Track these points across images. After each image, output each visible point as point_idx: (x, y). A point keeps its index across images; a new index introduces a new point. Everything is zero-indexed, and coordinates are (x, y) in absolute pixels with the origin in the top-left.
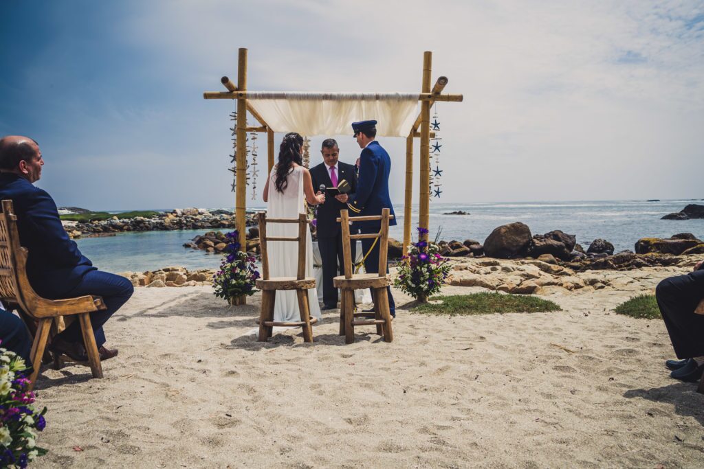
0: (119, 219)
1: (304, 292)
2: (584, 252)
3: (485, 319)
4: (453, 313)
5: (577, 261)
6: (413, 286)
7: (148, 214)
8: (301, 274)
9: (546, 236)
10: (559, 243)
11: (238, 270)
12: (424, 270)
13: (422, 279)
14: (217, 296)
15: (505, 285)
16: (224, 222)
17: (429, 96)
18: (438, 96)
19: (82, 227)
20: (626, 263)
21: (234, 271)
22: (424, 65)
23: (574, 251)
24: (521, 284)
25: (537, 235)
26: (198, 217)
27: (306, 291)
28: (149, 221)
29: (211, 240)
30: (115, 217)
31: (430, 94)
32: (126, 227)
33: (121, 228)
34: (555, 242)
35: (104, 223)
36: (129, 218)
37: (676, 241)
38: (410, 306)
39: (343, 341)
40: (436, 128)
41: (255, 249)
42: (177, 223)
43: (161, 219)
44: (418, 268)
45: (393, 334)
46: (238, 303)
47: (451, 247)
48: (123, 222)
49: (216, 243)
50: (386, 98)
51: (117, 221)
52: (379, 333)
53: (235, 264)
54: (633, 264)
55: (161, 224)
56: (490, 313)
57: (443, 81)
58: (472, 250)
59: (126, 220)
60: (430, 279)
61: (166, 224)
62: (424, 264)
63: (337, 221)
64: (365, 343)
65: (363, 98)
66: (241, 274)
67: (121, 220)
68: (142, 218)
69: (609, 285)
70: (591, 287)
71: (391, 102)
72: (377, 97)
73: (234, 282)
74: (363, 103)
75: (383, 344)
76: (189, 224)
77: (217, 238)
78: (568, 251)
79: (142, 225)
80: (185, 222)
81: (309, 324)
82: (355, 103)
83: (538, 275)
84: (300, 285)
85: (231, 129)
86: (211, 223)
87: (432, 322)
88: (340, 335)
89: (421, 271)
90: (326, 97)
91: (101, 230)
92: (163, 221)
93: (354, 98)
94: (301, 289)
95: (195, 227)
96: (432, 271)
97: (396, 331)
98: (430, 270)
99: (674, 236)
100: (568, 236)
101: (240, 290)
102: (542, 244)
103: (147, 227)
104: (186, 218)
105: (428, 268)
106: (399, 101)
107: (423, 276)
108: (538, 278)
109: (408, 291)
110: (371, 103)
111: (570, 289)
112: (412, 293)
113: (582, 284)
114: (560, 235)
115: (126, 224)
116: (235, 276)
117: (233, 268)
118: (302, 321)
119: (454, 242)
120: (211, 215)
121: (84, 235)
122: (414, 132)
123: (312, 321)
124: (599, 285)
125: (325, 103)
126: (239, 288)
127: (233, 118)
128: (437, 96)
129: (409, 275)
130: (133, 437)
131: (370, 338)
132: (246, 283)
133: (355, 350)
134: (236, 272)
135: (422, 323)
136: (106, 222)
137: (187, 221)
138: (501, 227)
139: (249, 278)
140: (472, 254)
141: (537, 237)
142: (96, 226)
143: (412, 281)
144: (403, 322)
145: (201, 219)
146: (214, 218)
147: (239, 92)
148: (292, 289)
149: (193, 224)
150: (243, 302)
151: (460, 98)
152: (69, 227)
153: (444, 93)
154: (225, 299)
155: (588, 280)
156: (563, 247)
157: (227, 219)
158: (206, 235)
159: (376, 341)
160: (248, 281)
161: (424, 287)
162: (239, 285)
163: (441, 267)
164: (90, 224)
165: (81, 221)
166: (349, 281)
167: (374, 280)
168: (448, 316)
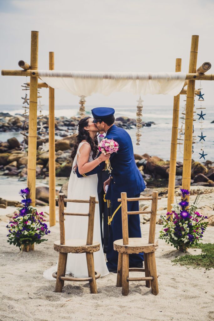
1: (91, 254)
6: (176, 239)
8: (89, 241)
11: (29, 223)
12: (185, 226)
13: (183, 233)
14: (11, 243)
17: (195, 77)
18: (202, 76)
21: (26, 223)
22: (192, 48)
27: (92, 253)
31: (196, 74)
38: (172, 255)
39: (120, 292)
40: (201, 99)
41: (15, 163)
44: (180, 223)
45: (159, 287)
46: (28, 250)
50: (158, 78)
52: (147, 285)
53: (26, 217)
57: (207, 66)
60: (190, 234)
62: (185, 221)
63: (118, 201)
65: (138, 78)
66: (32, 226)
71: (162, 81)
72: (150, 78)
73: (26, 233)
74: (138, 81)
75: (151, 297)
81: (94, 279)
82: (130, 82)
84: (89, 249)
85: (22, 98)
87: (190, 276)
88: (117, 286)
89: (183, 227)
90: (106, 77)
93: (130, 78)
94: (88, 252)
96: (192, 226)
98: (190, 226)
101: (31, 239)
105: (188, 224)
106: (168, 81)
107: (184, 230)
109: (171, 242)
110: (145, 81)
112: (175, 245)
116: (26, 227)
117: (25, 221)
123: (97, 276)
125: (104, 80)
126: (29, 237)
127: (25, 88)
129: (173, 230)
131: (140, 290)
132: (36, 234)
134: (28, 224)
135: (182, 276)
139: (38, 229)
143: (175, 234)
144: (167, 274)
147: (33, 71)
148: (83, 252)
150: (32, 249)
153: (208, 73)
154: (17, 246)
159: (146, 294)
160: (38, 232)
161: (185, 240)
162: (30, 236)
163: (199, 223)
166: (126, 247)
167: (145, 247)
168: (204, 269)
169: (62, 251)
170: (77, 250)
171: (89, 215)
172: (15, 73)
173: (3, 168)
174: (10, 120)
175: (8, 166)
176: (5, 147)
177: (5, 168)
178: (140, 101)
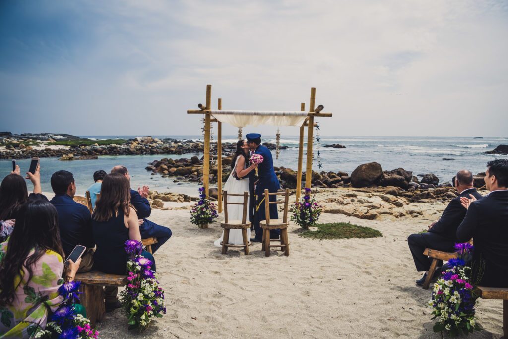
0: (99, 145)
2: (418, 182)
3: (339, 242)
4: (321, 238)
5: (411, 191)
6: (301, 220)
7: (119, 143)
8: (244, 222)
9: (393, 172)
10: (401, 177)
11: (205, 210)
12: (307, 212)
13: (306, 217)
14: (193, 223)
15: (357, 213)
16: (172, 149)
17: (313, 114)
19: (74, 151)
20: (442, 195)
22: (311, 96)
23: (412, 182)
24: (367, 212)
25: (386, 171)
26: (154, 145)
28: (119, 148)
29: (165, 165)
30: (96, 144)
31: (314, 112)
32: (104, 152)
33: (101, 153)
34: (398, 176)
35: (89, 148)
36: (106, 145)
37: (480, 177)
38: (299, 231)
39: (264, 254)
40: (318, 129)
41: (196, 173)
42: (139, 150)
43: (128, 146)
44: (304, 211)
46: (204, 228)
47: (329, 176)
48: (102, 148)
49: (169, 167)
50: (290, 115)
51: (98, 147)
52: (282, 250)
53: (203, 206)
54: (446, 195)
55: (128, 149)
56: (342, 238)
57: (321, 107)
58: (343, 179)
59: (104, 146)
60: (310, 217)
61: (132, 150)
62: (308, 209)
63: (263, 195)
64: (276, 257)
65: (276, 114)
66: (206, 212)
67: (101, 147)
68: (115, 145)
69: (421, 215)
70: (410, 216)
71: (292, 116)
72: (284, 114)
73: (203, 216)
74: (276, 117)
75: (284, 257)
76: (147, 150)
77: (169, 163)
78: (407, 183)
79: (115, 150)
80: (144, 148)
81: (247, 246)
82: (271, 117)
83: (378, 206)
84: (244, 227)
86: (163, 150)
87: (310, 244)
88: (262, 251)
89: (306, 213)
90: (255, 114)
91: (87, 153)
92: (129, 147)
93: (271, 114)
95: (152, 153)
96: (312, 212)
97: (291, 249)
98: (310, 212)
99: (479, 174)
100: (407, 172)
101: (206, 221)
102: (389, 177)
103: (119, 152)
104: (145, 145)
106: (296, 116)
107: (307, 215)
108: (378, 208)
109: (298, 223)
110: (281, 117)
111: (397, 217)
112: (300, 224)
113: (405, 214)
114: (402, 171)
115: (104, 149)
116: (203, 213)
117: (202, 209)
118: (244, 244)
119: (331, 172)
120: (162, 143)
121: (76, 157)
122: (305, 124)
123: (249, 244)
124: (415, 214)
125: (254, 116)
127: (202, 121)
128: (318, 114)
129: (299, 215)
130: (184, 301)
131: (278, 253)
132: (209, 217)
133: (271, 260)
135: (304, 244)
136: (90, 148)
137: (146, 148)
138: (363, 165)
139: (211, 214)
140: (342, 182)
141: (386, 172)
142: (83, 150)
143: (300, 217)
144: (295, 243)
145: (156, 146)
146: (165, 146)
147: (207, 110)
148: (239, 228)
149: (151, 150)
150: (206, 227)
151: (330, 115)
152: (64, 150)
153: (322, 112)
154: (197, 225)
155: (409, 211)
156: (404, 180)
157: (174, 147)
158: (162, 160)
159: (281, 256)
160: (210, 216)
161: (307, 221)
162: (205, 218)
163: (317, 210)
164: (79, 149)
165: (72, 146)
166: (268, 225)
167: (281, 225)
168: (319, 240)
169: (226, 228)
170: (236, 227)
171: (243, 204)
172: (196, 112)
173: (188, 176)
174: (193, 145)
175: (191, 175)
176: (189, 162)
177: (190, 176)
178: (278, 130)
